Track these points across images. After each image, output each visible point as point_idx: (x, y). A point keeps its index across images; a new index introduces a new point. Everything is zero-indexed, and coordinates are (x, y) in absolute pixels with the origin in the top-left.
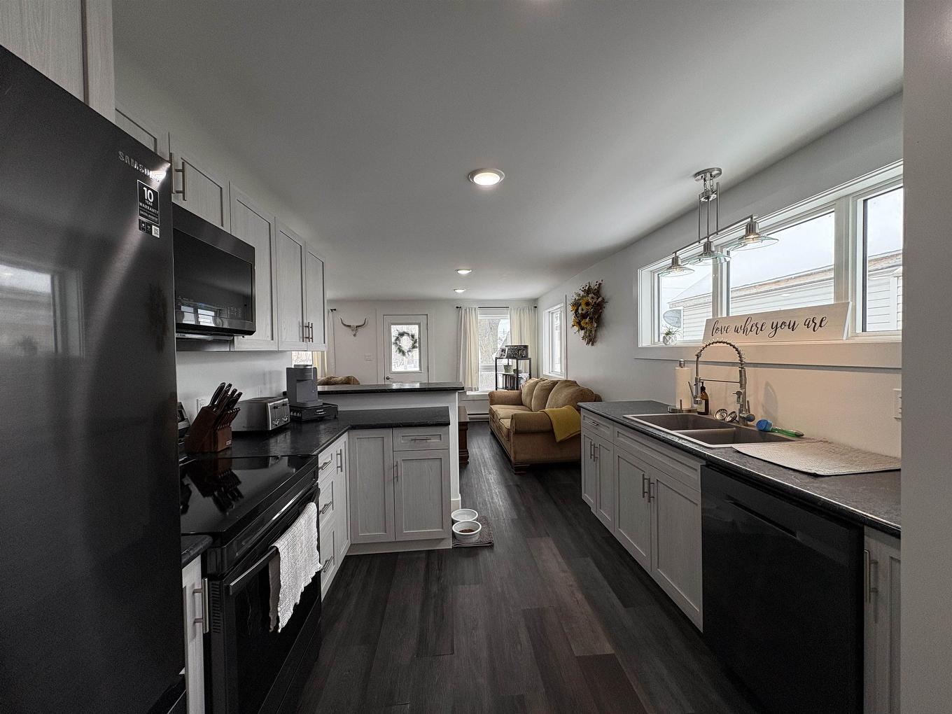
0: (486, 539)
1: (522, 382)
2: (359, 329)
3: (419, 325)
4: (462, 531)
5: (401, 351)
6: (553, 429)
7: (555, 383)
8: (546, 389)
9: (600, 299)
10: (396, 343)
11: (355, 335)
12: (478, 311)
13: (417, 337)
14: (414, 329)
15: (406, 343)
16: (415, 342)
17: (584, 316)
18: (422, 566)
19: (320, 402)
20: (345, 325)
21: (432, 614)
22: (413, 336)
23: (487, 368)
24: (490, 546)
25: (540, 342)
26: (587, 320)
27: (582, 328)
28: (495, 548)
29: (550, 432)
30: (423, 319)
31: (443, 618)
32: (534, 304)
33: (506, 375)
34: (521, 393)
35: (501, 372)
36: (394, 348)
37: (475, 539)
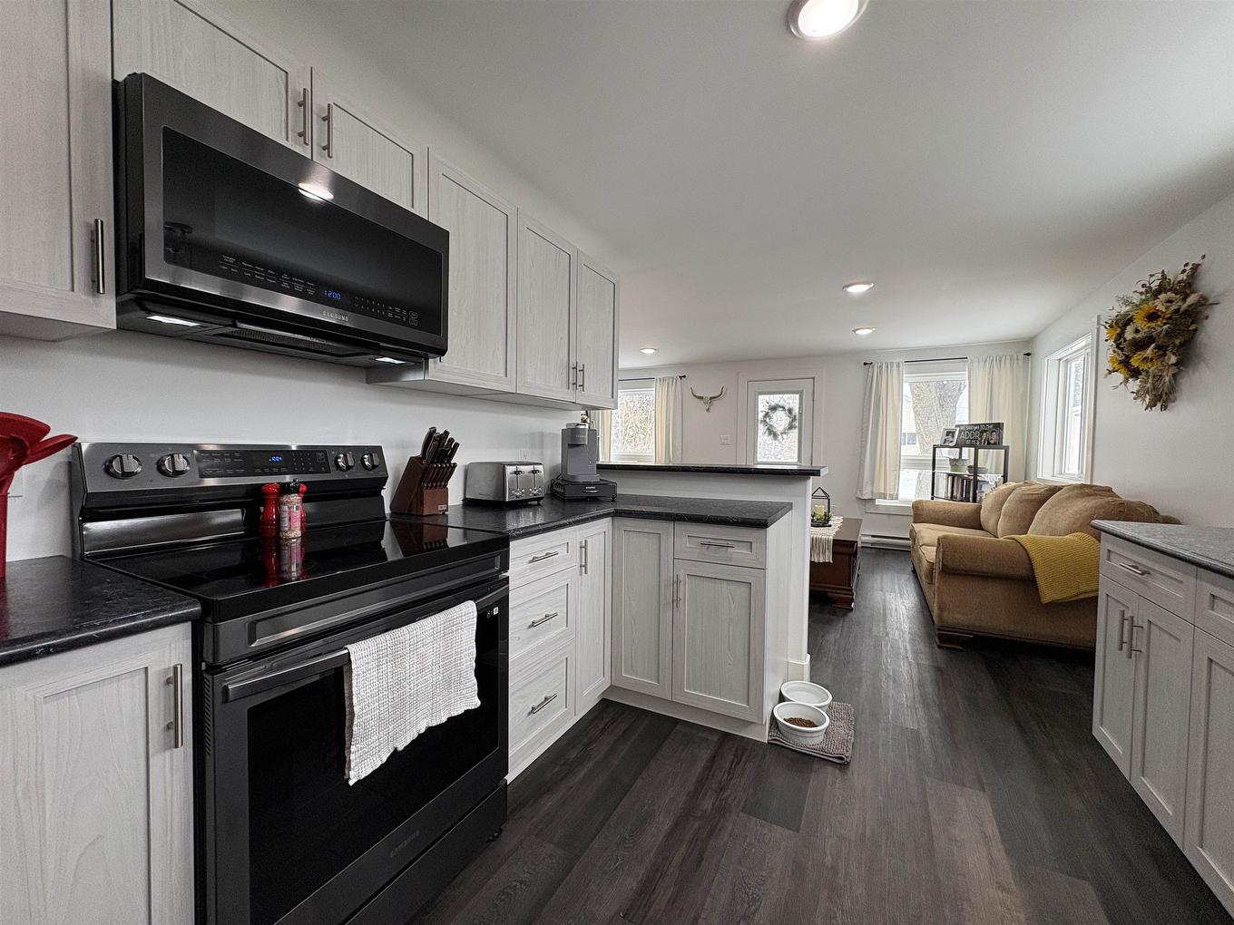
0: (835, 750)
1: (985, 489)
2: (715, 402)
3: (801, 393)
4: (790, 720)
5: (771, 432)
6: (1034, 577)
7: (1054, 490)
8: (1032, 501)
9: (1192, 299)
10: (765, 421)
11: (708, 410)
12: (904, 368)
13: (796, 411)
14: (792, 401)
15: (780, 419)
16: (794, 419)
17: (1139, 345)
18: (705, 754)
19: (596, 477)
20: (695, 396)
21: (683, 849)
22: (790, 411)
23: (916, 463)
24: (842, 764)
25: (1035, 416)
26: (1149, 352)
27: (1135, 373)
28: (850, 773)
29: (1026, 581)
30: (806, 386)
31: (699, 865)
32: (1024, 350)
33: (954, 476)
34: (980, 508)
35: (944, 470)
36: (761, 428)
37: (813, 740)
